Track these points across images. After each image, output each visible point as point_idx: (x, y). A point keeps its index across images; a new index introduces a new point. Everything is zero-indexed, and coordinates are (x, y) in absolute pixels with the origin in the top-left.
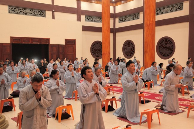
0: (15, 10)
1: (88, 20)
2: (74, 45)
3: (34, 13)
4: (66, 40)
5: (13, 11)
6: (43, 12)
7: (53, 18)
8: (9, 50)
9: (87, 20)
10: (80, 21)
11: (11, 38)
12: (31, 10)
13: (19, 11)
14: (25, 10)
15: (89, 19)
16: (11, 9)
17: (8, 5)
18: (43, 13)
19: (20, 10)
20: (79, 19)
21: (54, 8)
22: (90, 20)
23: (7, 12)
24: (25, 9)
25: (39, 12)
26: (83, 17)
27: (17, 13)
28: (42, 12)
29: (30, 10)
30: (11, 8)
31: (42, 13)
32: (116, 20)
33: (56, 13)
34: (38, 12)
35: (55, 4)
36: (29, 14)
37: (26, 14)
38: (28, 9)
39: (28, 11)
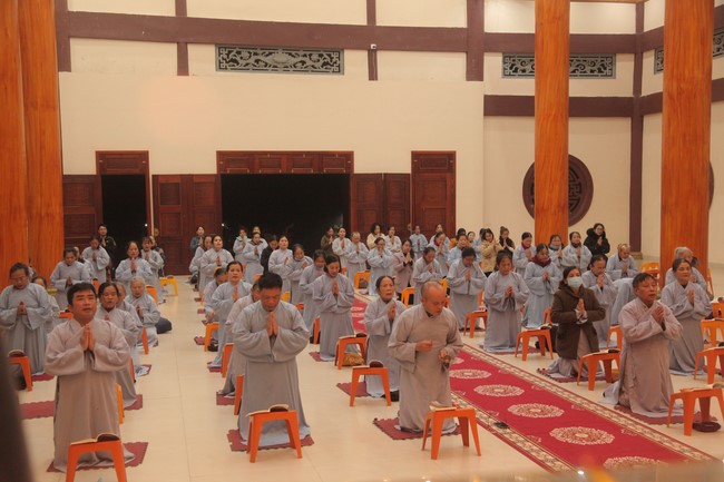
0: (238, 58)
1: (516, 71)
2: (448, 175)
3: (303, 63)
4: (416, 156)
5: (232, 60)
6: (335, 56)
7: (373, 75)
8: (211, 199)
9: (512, 69)
10: (480, 78)
11: (221, 155)
12: (293, 53)
13: (252, 61)
14: (270, 54)
15: (518, 65)
16: (225, 57)
17: (216, 45)
18: (334, 60)
19: (254, 58)
20: (475, 72)
21: (375, 38)
22: (524, 71)
23: (212, 65)
24: (270, 51)
25: (321, 56)
26: (493, 63)
27: (246, 68)
28: (329, 55)
29: (290, 54)
30: (224, 52)
31: (332, 58)
32: (644, 61)
33: (382, 57)
34: (315, 57)
35: (380, 23)
36: (286, 68)
37: (275, 68)
38: (280, 52)
39: (281, 57)
